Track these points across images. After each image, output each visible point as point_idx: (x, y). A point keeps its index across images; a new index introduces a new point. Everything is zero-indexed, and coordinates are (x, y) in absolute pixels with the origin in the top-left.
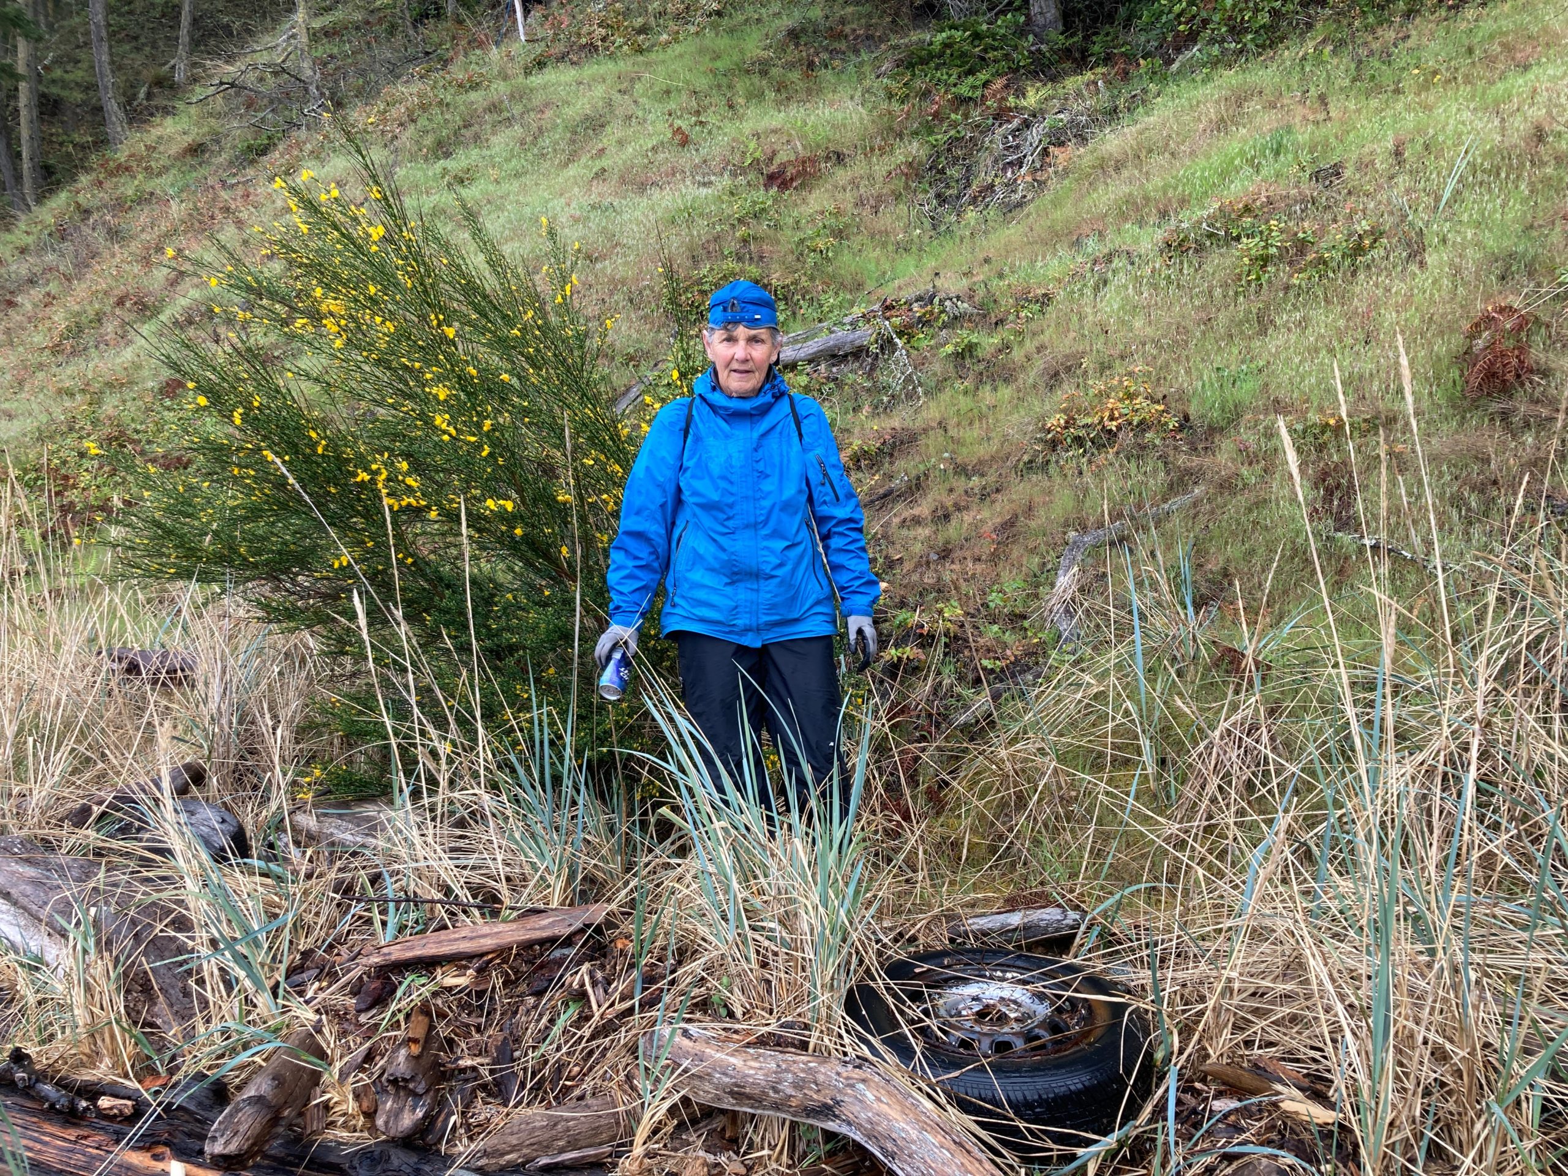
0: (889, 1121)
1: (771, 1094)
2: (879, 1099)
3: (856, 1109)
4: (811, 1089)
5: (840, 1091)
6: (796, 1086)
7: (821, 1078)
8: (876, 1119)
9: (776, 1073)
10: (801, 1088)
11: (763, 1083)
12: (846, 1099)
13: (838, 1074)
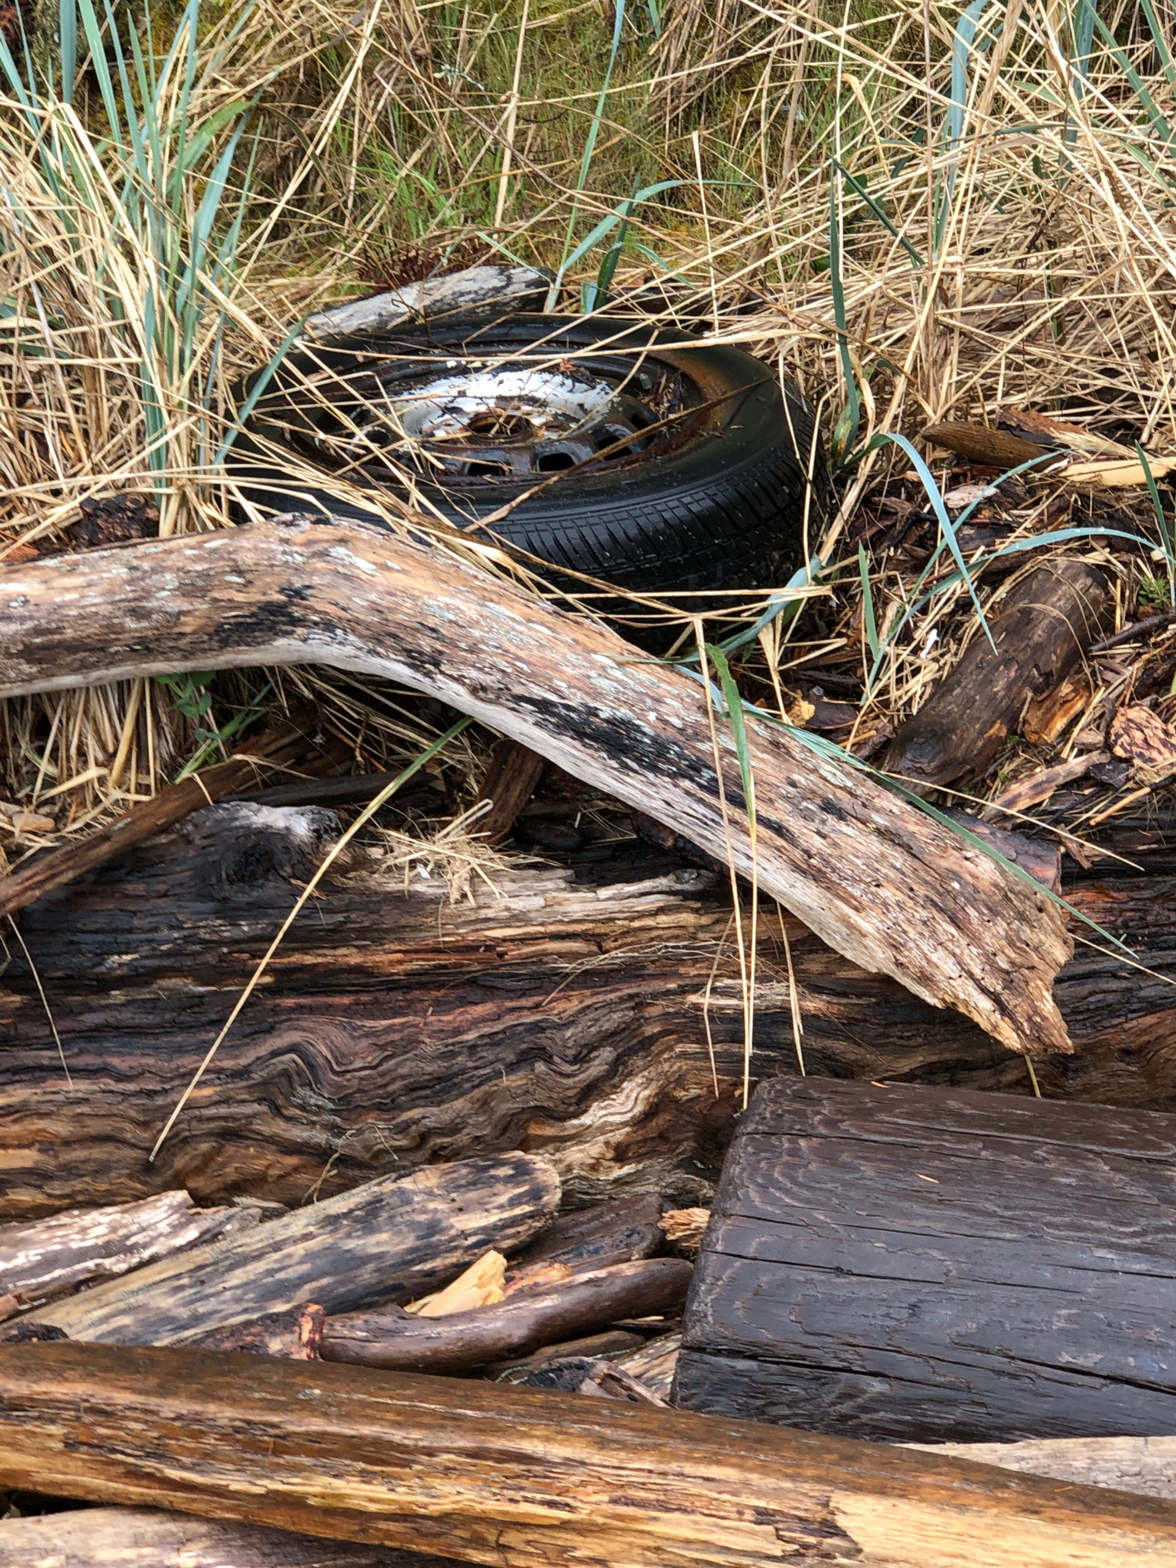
0: (414, 598)
1: (130, 623)
2: (384, 567)
3: (342, 593)
4: (230, 585)
5: (297, 570)
6: (188, 590)
7: (247, 559)
8: (386, 602)
9: (131, 582)
10: (203, 592)
11: (105, 610)
12: (316, 580)
13: (286, 541)
